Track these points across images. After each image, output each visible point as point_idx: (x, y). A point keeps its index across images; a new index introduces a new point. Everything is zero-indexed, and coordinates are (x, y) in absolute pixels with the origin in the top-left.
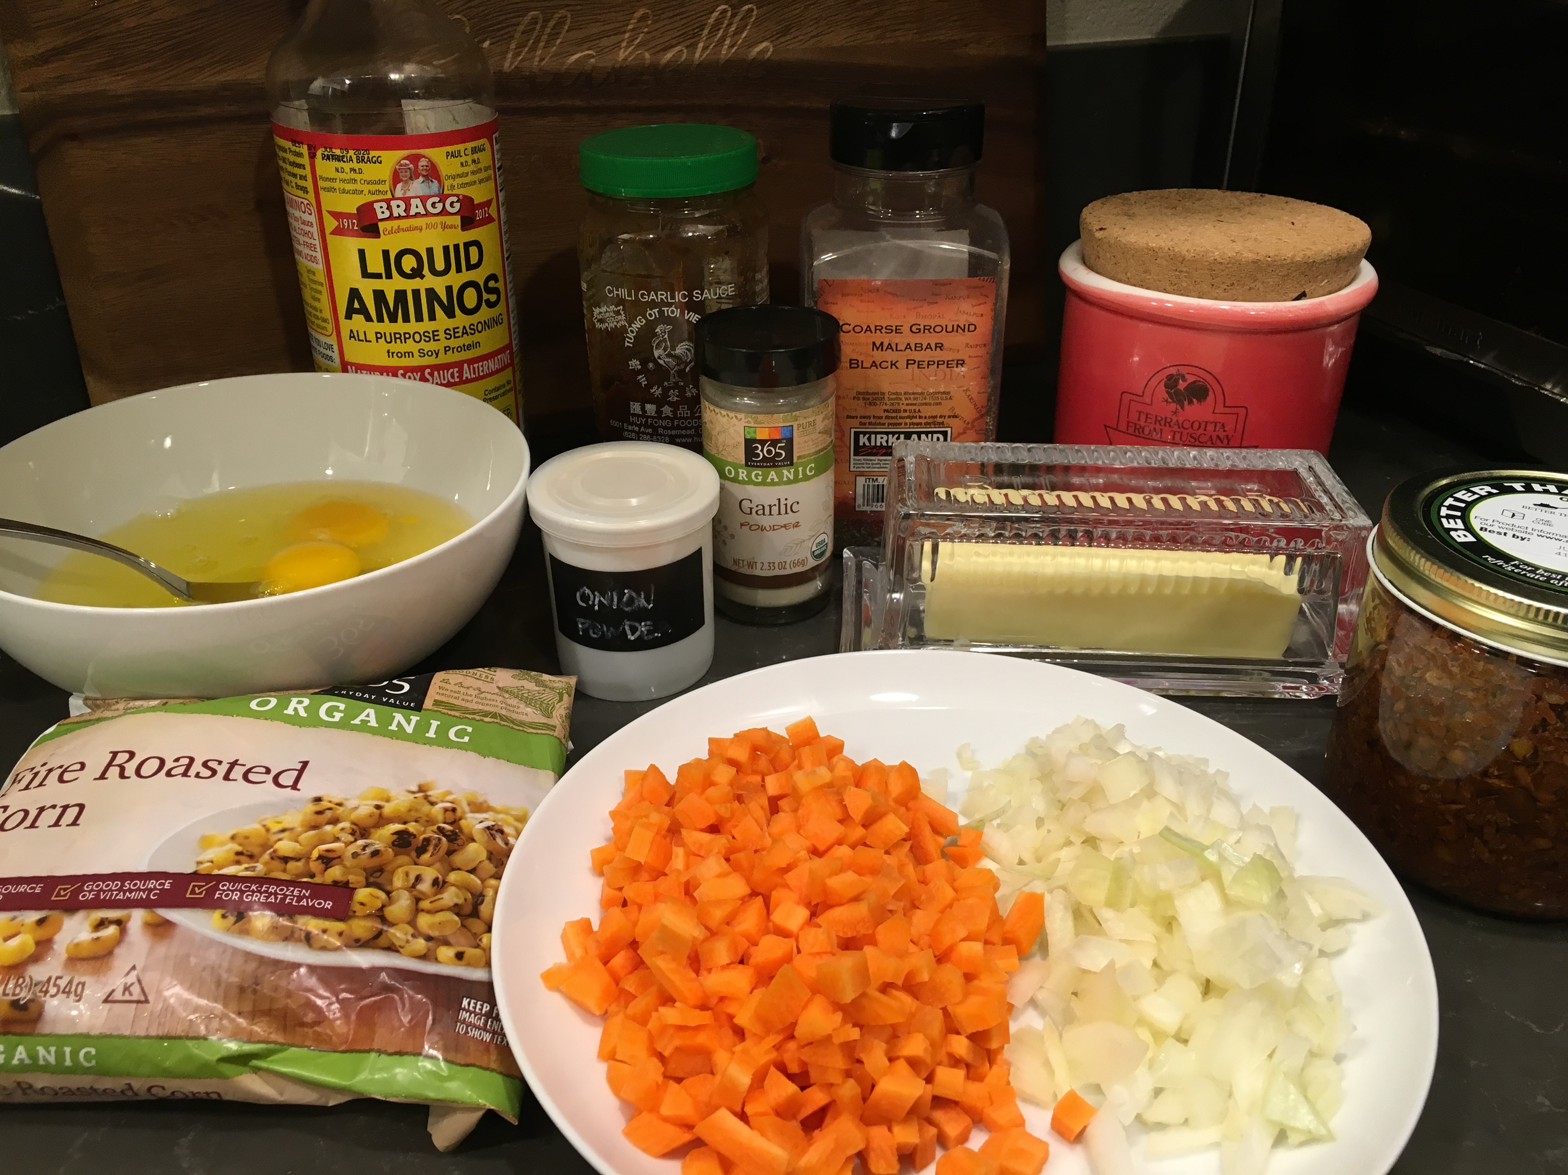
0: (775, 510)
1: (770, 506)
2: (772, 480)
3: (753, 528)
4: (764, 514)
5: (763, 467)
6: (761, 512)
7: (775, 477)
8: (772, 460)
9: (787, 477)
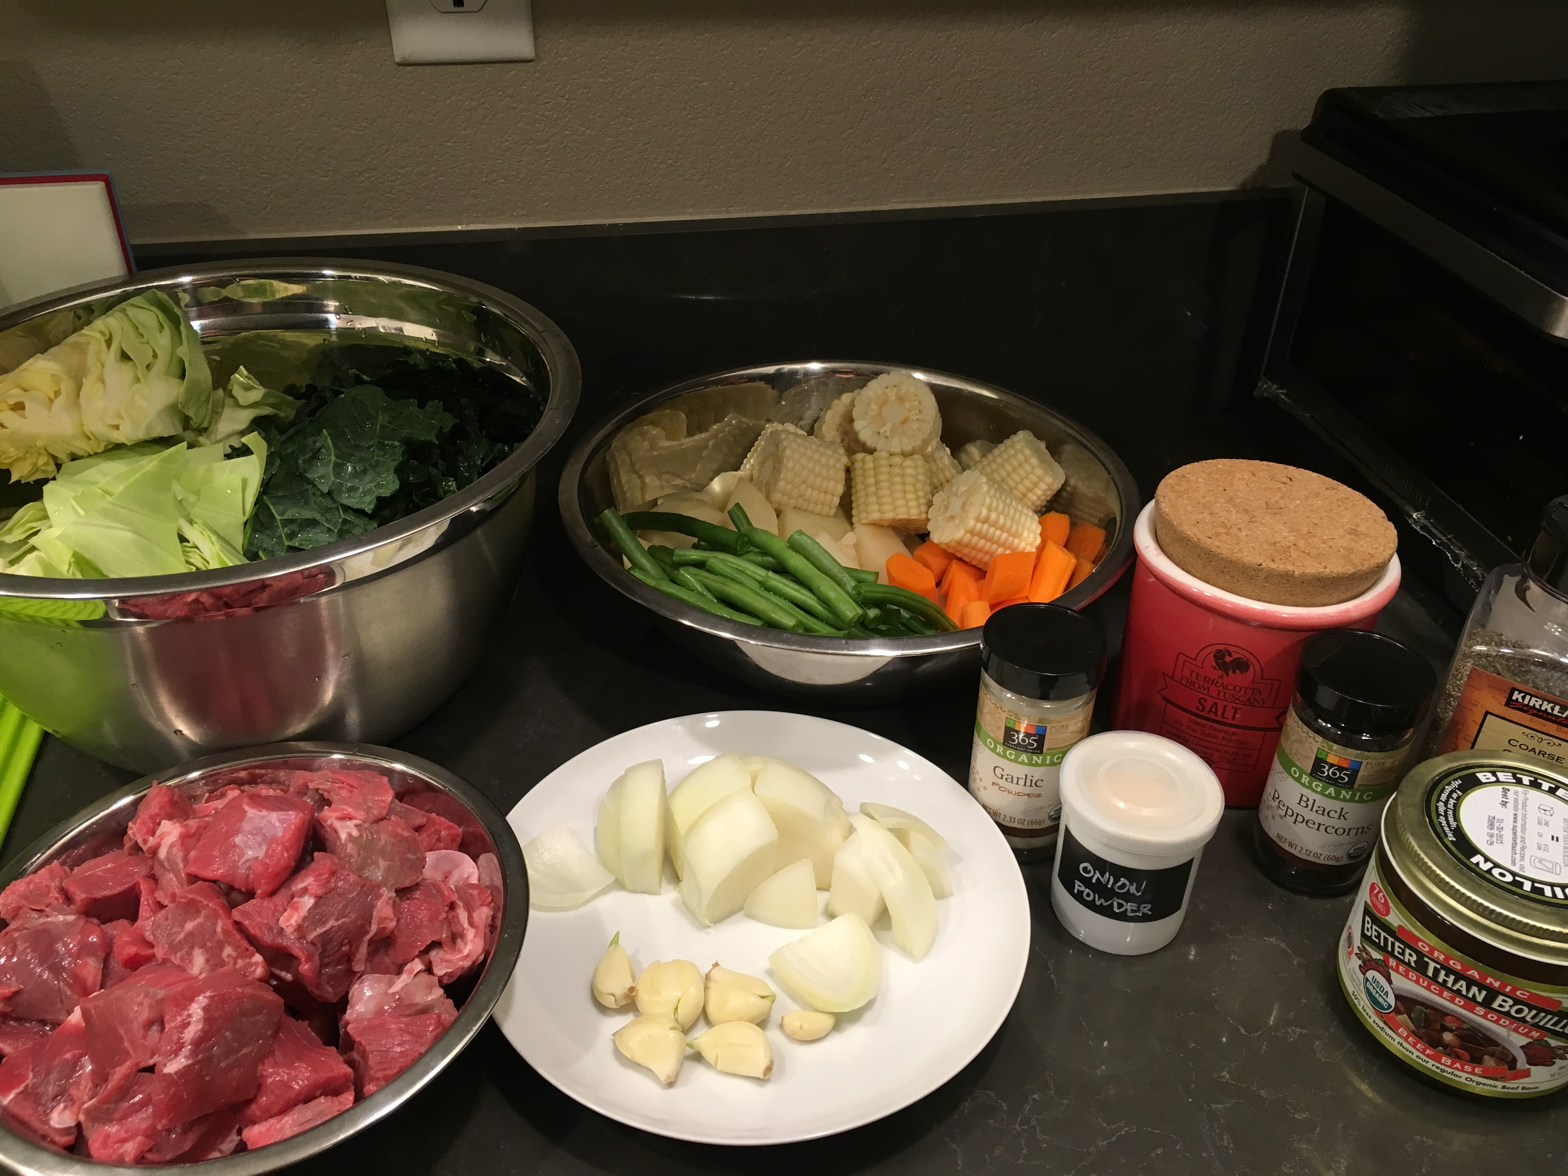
0: (1022, 782)
1: (1018, 778)
2: (1023, 760)
3: (1002, 789)
4: (1012, 782)
5: (1016, 749)
6: (1010, 780)
7: (1025, 759)
8: (1025, 747)
9: (1036, 761)
